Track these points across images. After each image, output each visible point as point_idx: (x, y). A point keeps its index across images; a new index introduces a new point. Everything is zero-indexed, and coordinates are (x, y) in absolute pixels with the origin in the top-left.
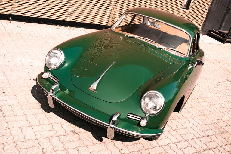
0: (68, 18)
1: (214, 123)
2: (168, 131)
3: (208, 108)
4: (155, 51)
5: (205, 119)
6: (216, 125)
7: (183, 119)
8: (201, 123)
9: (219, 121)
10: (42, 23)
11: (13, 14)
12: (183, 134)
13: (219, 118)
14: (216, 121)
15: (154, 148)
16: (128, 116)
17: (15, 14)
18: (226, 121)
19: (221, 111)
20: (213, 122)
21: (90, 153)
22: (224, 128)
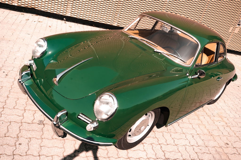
0: (116, 23)
1: (219, 147)
2: (151, 144)
3: (221, 128)
4: (153, 55)
5: (210, 140)
6: (220, 150)
7: (180, 134)
8: (200, 143)
9: (228, 146)
10: (94, 26)
11: (67, 15)
12: (168, 151)
13: (229, 143)
14: (223, 144)
15: (119, 158)
16: (79, 117)
17: (69, 15)
18: (237, 148)
19: (238, 135)
20: (217, 146)
21: (41, 147)
22: (230, 156)
